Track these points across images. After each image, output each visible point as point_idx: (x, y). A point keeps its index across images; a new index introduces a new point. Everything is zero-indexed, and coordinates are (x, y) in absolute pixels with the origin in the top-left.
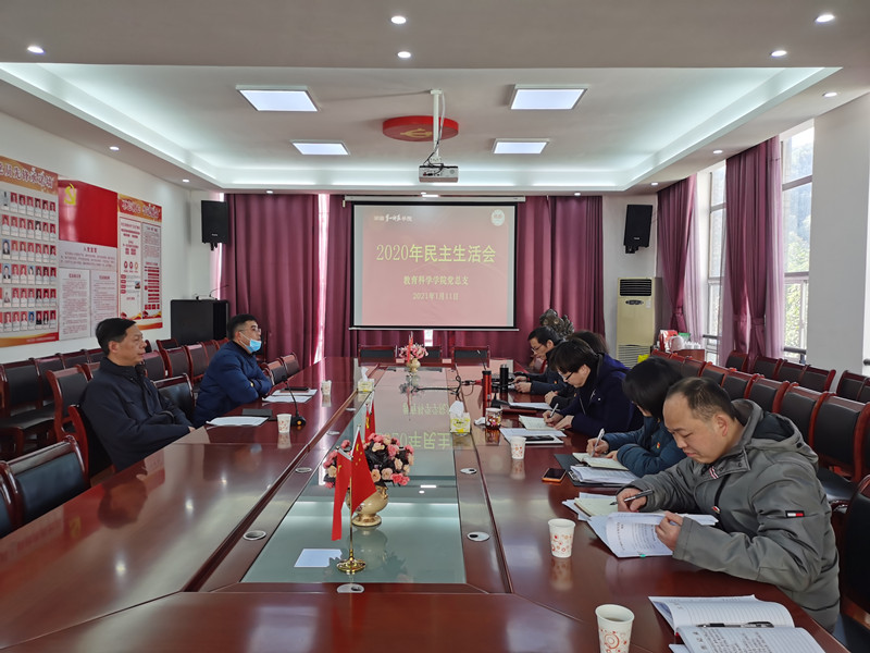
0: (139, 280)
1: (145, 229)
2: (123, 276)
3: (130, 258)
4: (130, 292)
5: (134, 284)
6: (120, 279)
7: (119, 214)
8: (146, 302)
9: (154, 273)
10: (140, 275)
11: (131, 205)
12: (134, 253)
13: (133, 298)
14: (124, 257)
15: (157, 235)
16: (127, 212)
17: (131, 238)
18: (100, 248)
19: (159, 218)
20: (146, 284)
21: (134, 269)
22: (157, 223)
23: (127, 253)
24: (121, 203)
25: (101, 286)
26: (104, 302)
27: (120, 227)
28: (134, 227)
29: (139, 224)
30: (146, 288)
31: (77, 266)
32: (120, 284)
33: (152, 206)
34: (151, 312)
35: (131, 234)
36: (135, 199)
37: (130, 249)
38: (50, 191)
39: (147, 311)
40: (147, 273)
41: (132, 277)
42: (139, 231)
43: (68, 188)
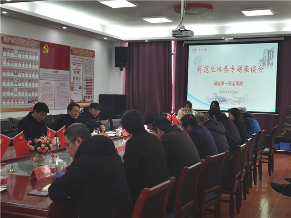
0: (81, 85)
1: (85, 62)
2: (72, 83)
3: (76, 75)
5: (78, 87)
6: (70, 84)
7: (71, 56)
8: (85, 95)
9: (89, 82)
10: (81, 83)
11: (77, 52)
12: (78, 73)
13: (77, 93)
14: (73, 75)
16: (75, 54)
17: (77, 66)
18: (60, 71)
19: (93, 56)
20: (85, 87)
21: (78, 80)
22: (92, 59)
23: (75, 73)
24: (72, 51)
25: (60, 88)
26: (62, 95)
27: (71, 61)
28: (79, 61)
29: (81, 60)
30: (85, 89)
31: (48, 79)
32: (70, 87)
33: (89, 51)
34: (87, 100)
35: (77, 64)
36: (80, 49)
37: (76, 71)
38: (36, 48)
39: (85, 99)
40: (86, 82)
41: (77, 84)
42: (81, 63)
43: (45, 46)
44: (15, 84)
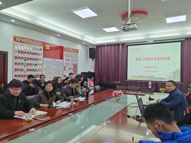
0: (70, 67)
1: (73, 55)
3: (67, 62)
4: (67, 70)
6: (64, 67)
7: (64, 51)
11: (68, 50)
12: (69, 61)
13: (68, 72)
14: (65, 62)
15: (77, 57)
16: (66, 51)
17: (68, 57)
18: (57, 60)
19: (78, 52)
21: (69, 65)
22: (77, 54)
24: (65, 49)
25: (57, 69)
26: (58, 73)
27: (64, 55)
28: (69, 54)
29: (71, 54)
30: (72, 69)
31: (49, 64)
33: (75, 49)
35: (68, 56)
36: (69, 48)
37: (67, 60)
38: (41, 46)
40: (73, 66)
41: (68, 67)
42: (71, 56)
43: (47, 45)
44: (24, 66)
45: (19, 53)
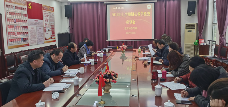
0: (49, 28)
1: (50, 14)
2: (45, 28)
3: (46, 23)
4: (47, 32)
5: (48, 30)
7: (43, 10)
8: (51, 34)
9: (53, 26)
10: (49, 27)
11: (46, 8)
12: (47, 21)
13: (48, 34)
14: (45, 22)
15: (53, 16)
16: (45, 10)
17: (46, 17)
18: (38, 20)
20: (51, 29)
21: (48, 26)
22: (53, 12)
23: (46, 21)
24: (43, 7)
25: (39, 31)
26: (40, 35)
27: (43, 14)
29: (48, 13)
30: (51, 31)
31: (33, 25)
32: (44, 30)
33: (52, 7)
34: (53, 37)
36: (47, 6)
38: (25, 5)
39: (52, 37)
41: (47, 28)
42: (48, 15)
43: (29, 4)
44: (15, 29)
45: (9, 14)
